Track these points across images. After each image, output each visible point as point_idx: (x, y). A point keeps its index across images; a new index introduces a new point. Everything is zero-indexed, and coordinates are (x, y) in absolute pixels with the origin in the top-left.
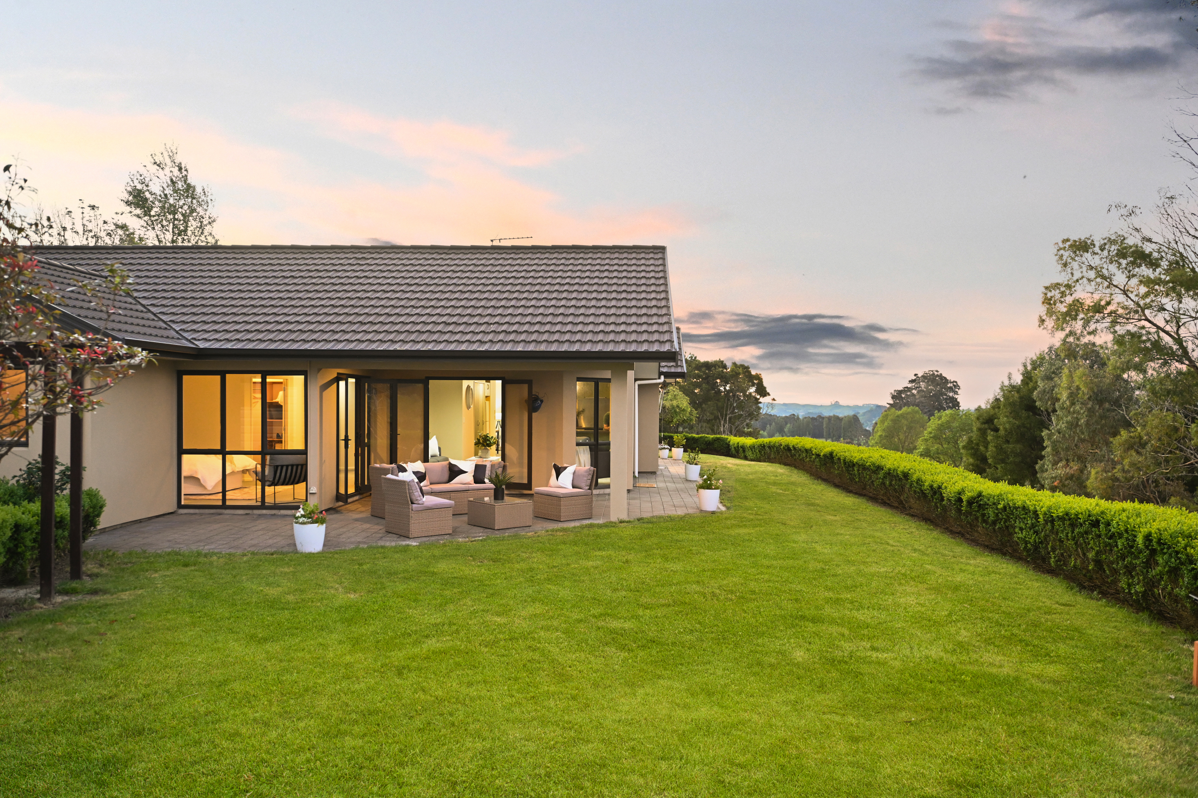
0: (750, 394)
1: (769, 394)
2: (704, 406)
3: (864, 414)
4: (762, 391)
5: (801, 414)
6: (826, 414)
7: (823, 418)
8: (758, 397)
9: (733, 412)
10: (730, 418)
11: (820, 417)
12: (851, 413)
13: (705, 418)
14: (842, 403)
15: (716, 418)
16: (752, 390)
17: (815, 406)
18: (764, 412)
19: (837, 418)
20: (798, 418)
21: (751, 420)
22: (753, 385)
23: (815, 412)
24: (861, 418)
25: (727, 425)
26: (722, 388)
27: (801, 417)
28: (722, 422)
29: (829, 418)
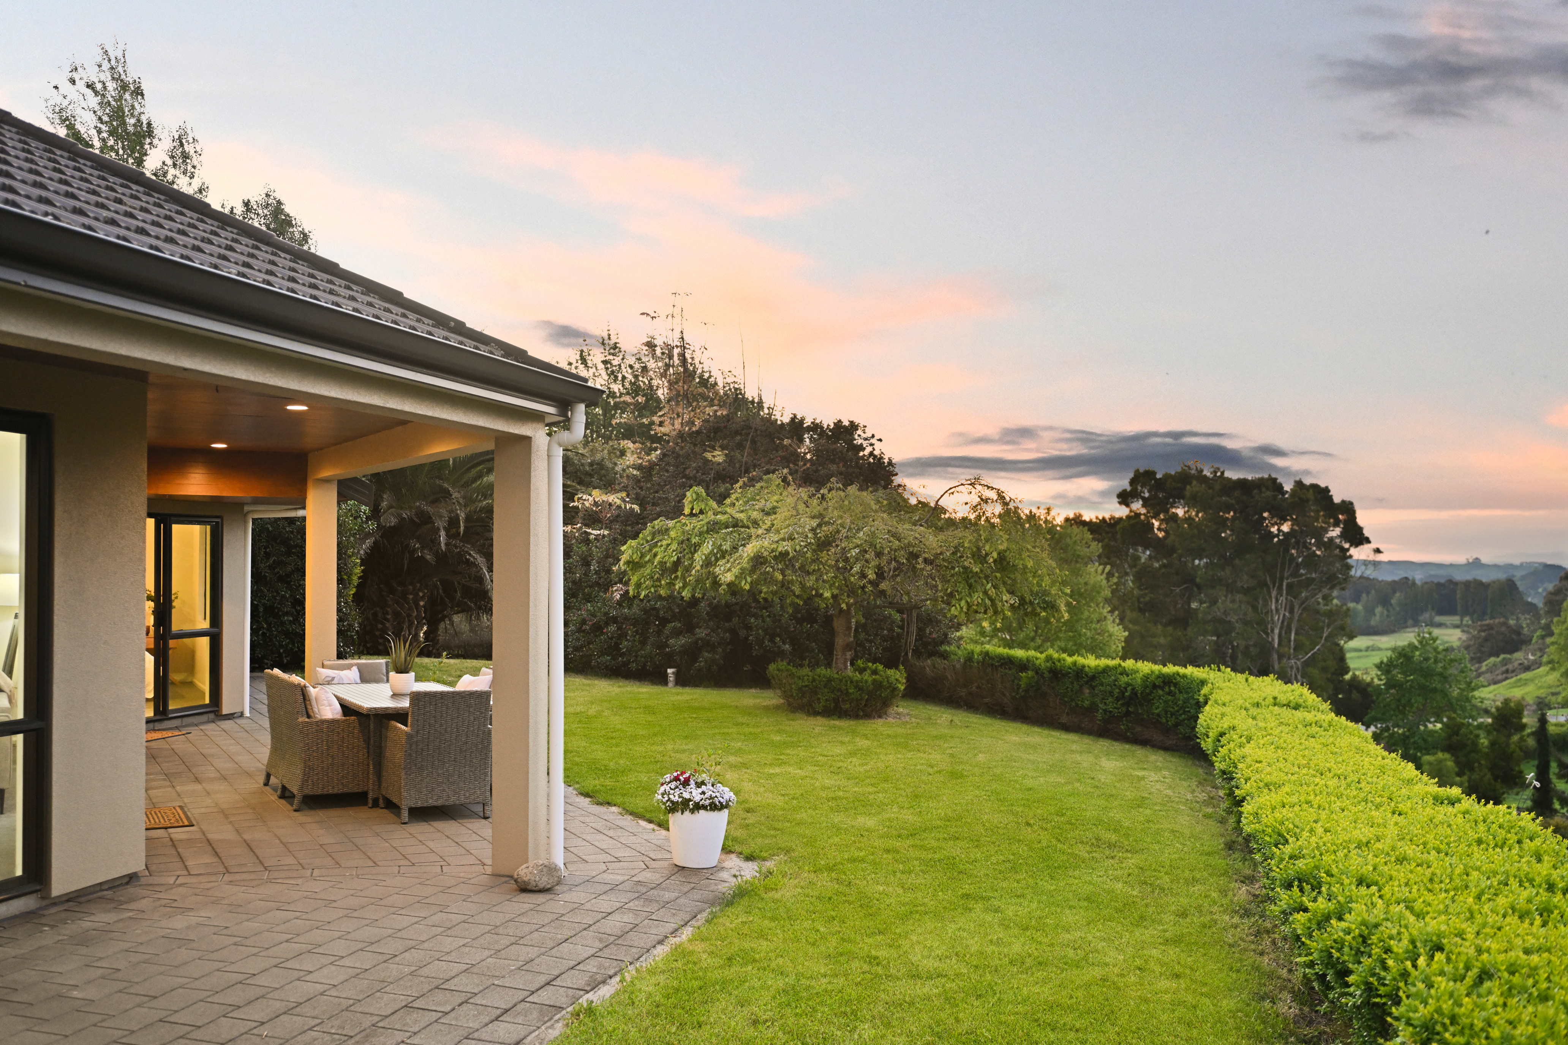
0: (1331, 539)
1: (1368, 541)
2: (1237, 561)
3: (1523, 578)
4: (1357, 536)
5: (1419, 577)
6: (1459, 577)
7: (1456, 584)
8: (1347, 546)
9: (1295, 574)
10: (1289, 586)
11: (1450, 581)
12: (1502, 576)
13: (1239, 584)
14: (1485, 559)
15: (1263, 584)
16: (1335, 532)
17: (1441, 566)
18: (1359, 574)
19: (1479, 584)
20: (1414, 583)
21: (1332, 588)
22: (1337, 524)
23: (1441, 576)
24: (1518, 583)
25: (1282, 599)
26: (1274, 530)
27: (1418, 582)
28: (1274, 593)
29: (1467, 584)
